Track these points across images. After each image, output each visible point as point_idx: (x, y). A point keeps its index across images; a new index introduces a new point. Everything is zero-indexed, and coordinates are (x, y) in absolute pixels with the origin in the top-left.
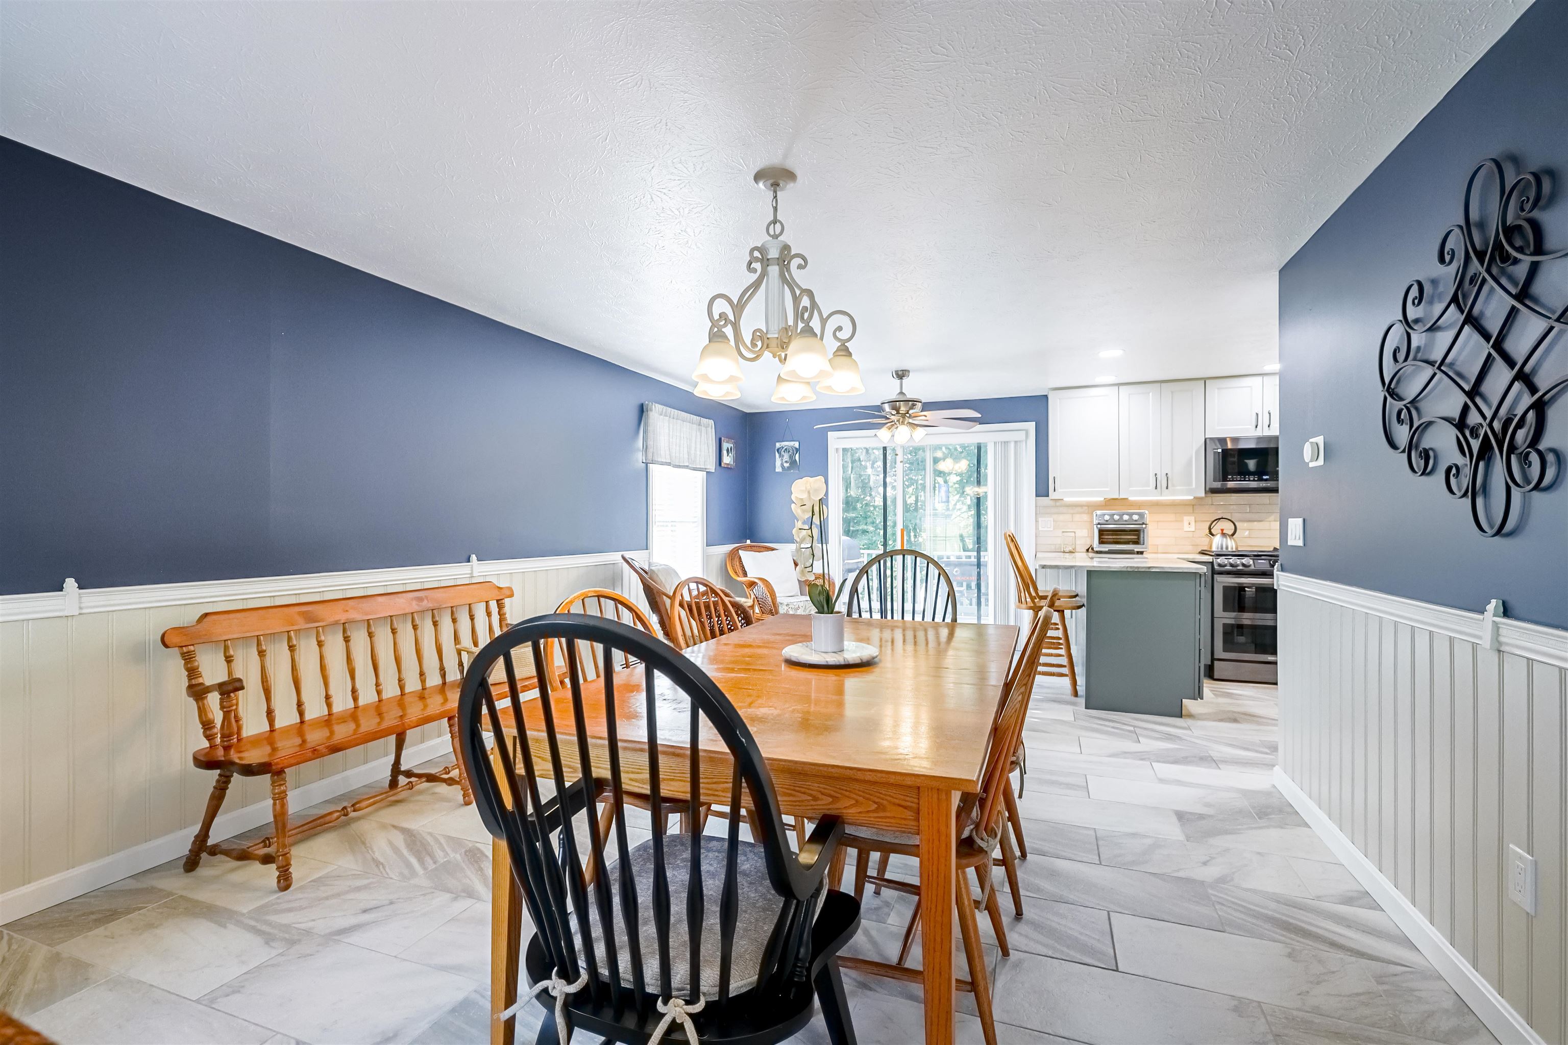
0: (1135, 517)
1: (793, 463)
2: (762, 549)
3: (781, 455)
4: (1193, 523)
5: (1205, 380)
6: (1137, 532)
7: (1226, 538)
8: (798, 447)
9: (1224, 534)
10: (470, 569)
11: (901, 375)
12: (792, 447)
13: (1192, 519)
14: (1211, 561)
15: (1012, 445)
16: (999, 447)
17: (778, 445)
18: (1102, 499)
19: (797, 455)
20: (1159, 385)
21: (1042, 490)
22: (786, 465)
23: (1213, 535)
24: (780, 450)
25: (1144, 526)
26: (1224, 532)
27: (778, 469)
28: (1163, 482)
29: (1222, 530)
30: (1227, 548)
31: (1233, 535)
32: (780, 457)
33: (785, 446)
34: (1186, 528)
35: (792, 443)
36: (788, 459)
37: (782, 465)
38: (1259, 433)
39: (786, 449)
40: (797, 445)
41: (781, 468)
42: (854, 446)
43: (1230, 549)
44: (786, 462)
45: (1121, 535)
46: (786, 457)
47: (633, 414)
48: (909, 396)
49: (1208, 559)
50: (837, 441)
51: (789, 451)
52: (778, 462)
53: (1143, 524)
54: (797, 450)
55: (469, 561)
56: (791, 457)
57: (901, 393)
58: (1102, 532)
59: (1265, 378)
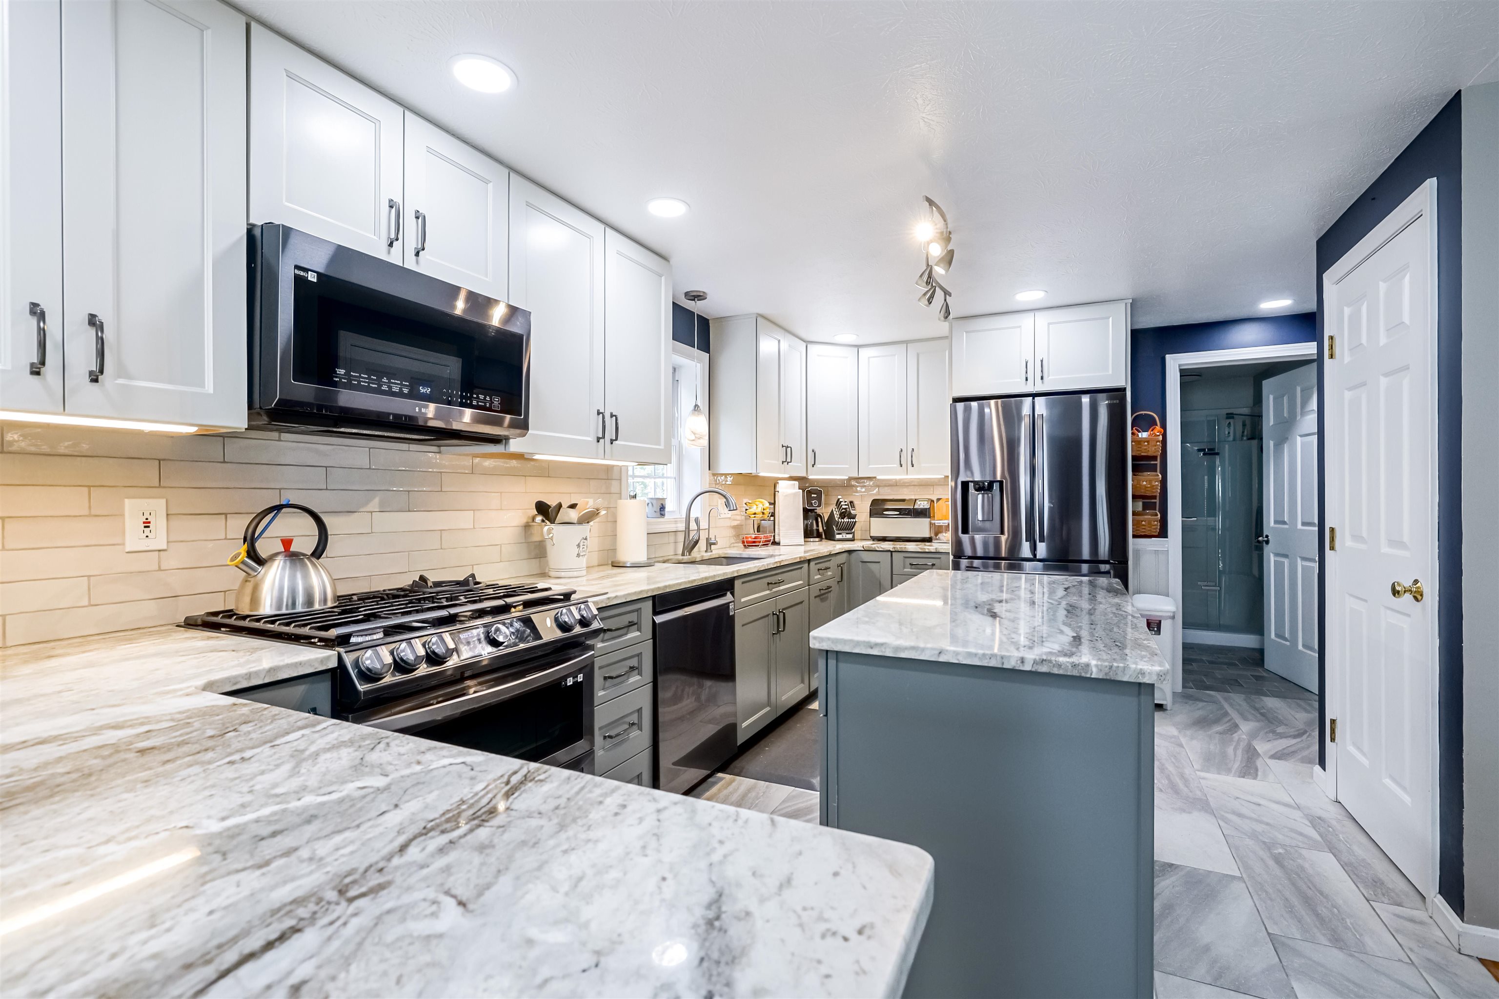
4: (159, 523)
7: (304, 566)
9: (293, 557)
13: (156, 506)
14: (333, 663)
23: (261, 562)
26: (293, 548)
29: (287, 543)
30: (309, 602)
31: (318, 553)
34: (134, 539)
43: (317, 606)
49: (322, 661)
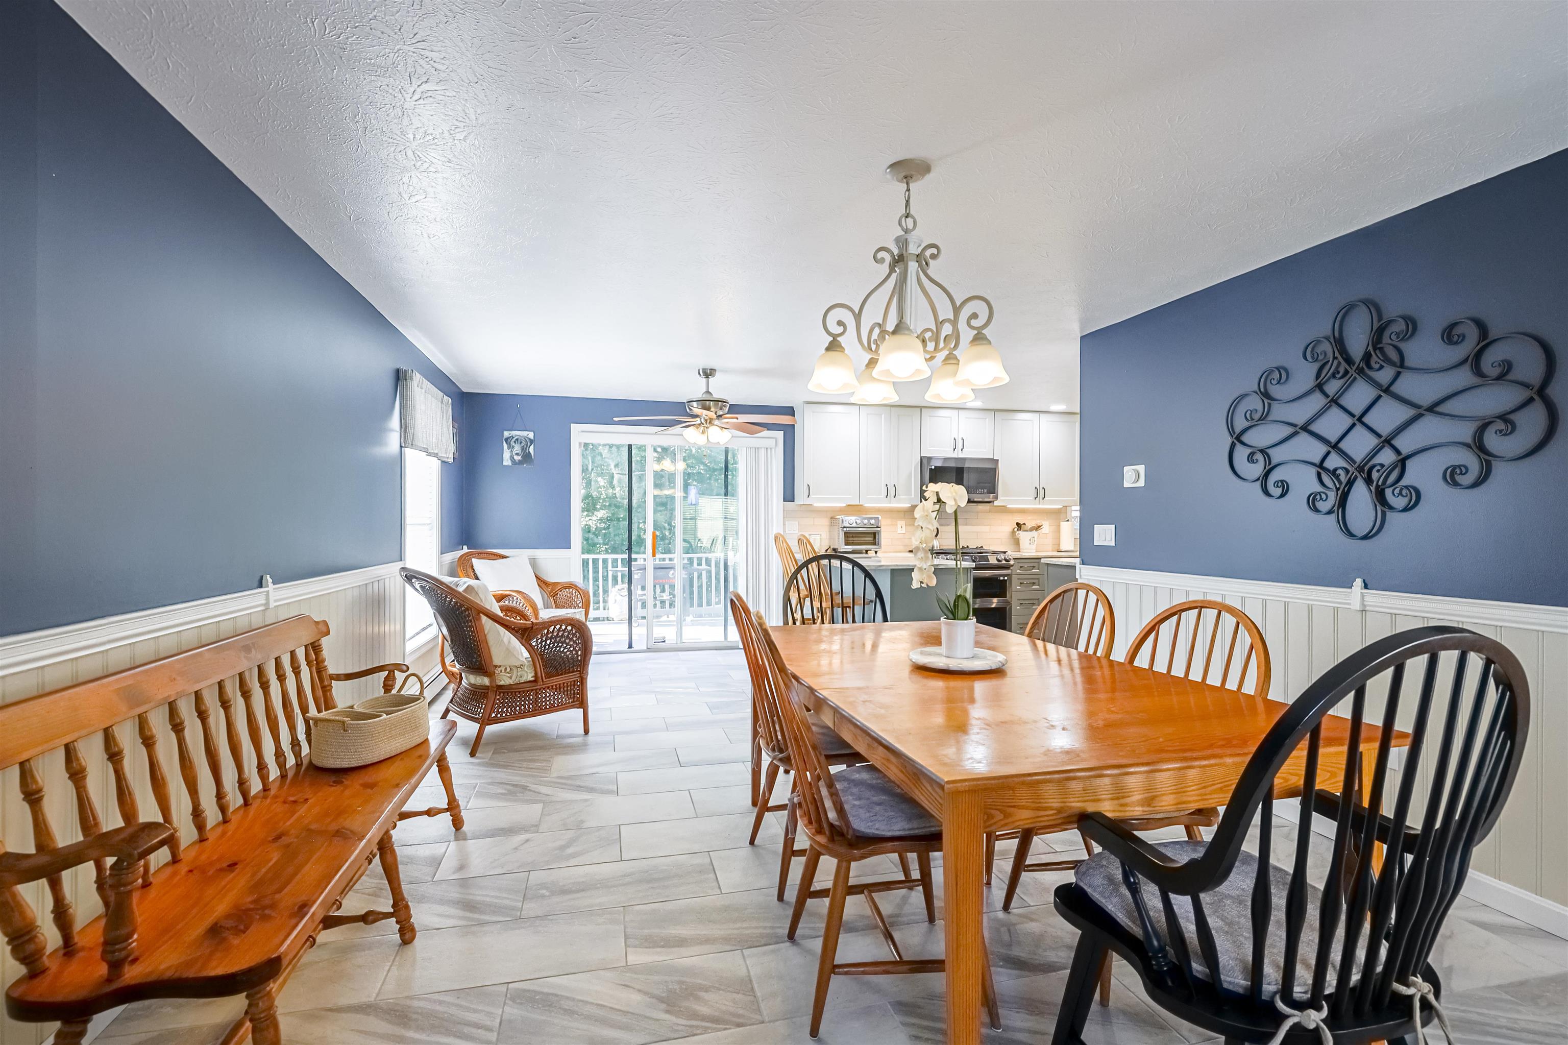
0: (873, 521)
1: (527, 457)
2: (493, 557)
3: (510, 447)
4: (904, 527)
5: (921, 408)
6: (874, 534)
8: (532, 438)
10: (264, 597)
11: (708, 373)
12: (525, 438)
13: (903, 523)
15: (763, 451)
16: (751, 451)
17: (506, 434)
18: (844, 505)
19: (532, 447)
20: (889, 408)
21: (789, 496)
22: (517, 458)
24: (509, 440)
25: (879, 529)
27: (507, 462)
28: (891, 492)
32: (509, 448)
33: (516, 436)
34: (900, 531)
35: (525, 433)
36: (519, 451)
37: (512, 458)
38: (954, 455)
39: (517, 439)
40: (531, 435)
41: (510, 461)
42: (595, 441)
44: (517, 454)
45: (865, 537)
46: (517, 448)
47: (389, 381)
48: (716, 395)
50: (580, 434)
51: (521, 443)
52: (507, 454)
53: (878, 527)
54: (532, 441)
55: (261, 586)
56: (523, 449)
57: (708, 392)
58: (847, 534)
59: (961, 411)
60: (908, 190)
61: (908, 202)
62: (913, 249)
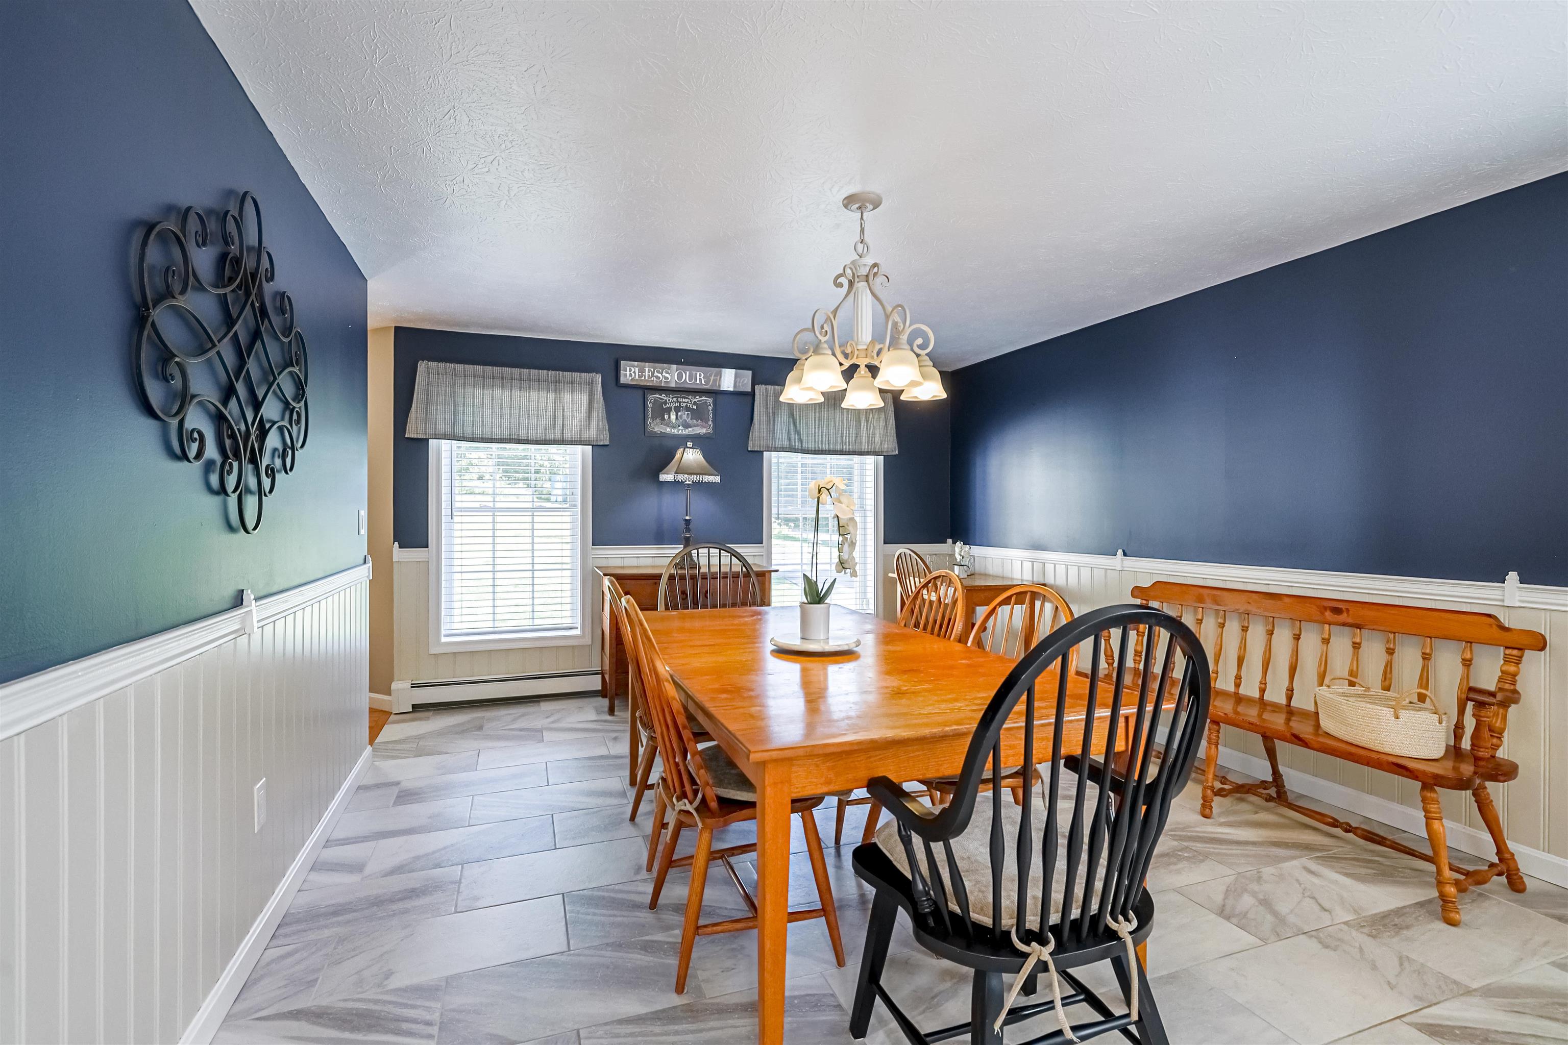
60: (862, 218)
61: (862, 230)
62: (864, 271)
